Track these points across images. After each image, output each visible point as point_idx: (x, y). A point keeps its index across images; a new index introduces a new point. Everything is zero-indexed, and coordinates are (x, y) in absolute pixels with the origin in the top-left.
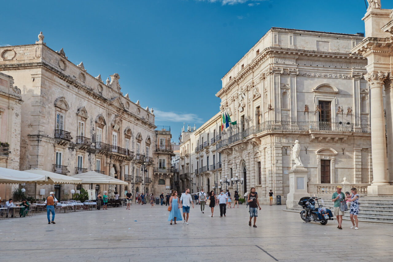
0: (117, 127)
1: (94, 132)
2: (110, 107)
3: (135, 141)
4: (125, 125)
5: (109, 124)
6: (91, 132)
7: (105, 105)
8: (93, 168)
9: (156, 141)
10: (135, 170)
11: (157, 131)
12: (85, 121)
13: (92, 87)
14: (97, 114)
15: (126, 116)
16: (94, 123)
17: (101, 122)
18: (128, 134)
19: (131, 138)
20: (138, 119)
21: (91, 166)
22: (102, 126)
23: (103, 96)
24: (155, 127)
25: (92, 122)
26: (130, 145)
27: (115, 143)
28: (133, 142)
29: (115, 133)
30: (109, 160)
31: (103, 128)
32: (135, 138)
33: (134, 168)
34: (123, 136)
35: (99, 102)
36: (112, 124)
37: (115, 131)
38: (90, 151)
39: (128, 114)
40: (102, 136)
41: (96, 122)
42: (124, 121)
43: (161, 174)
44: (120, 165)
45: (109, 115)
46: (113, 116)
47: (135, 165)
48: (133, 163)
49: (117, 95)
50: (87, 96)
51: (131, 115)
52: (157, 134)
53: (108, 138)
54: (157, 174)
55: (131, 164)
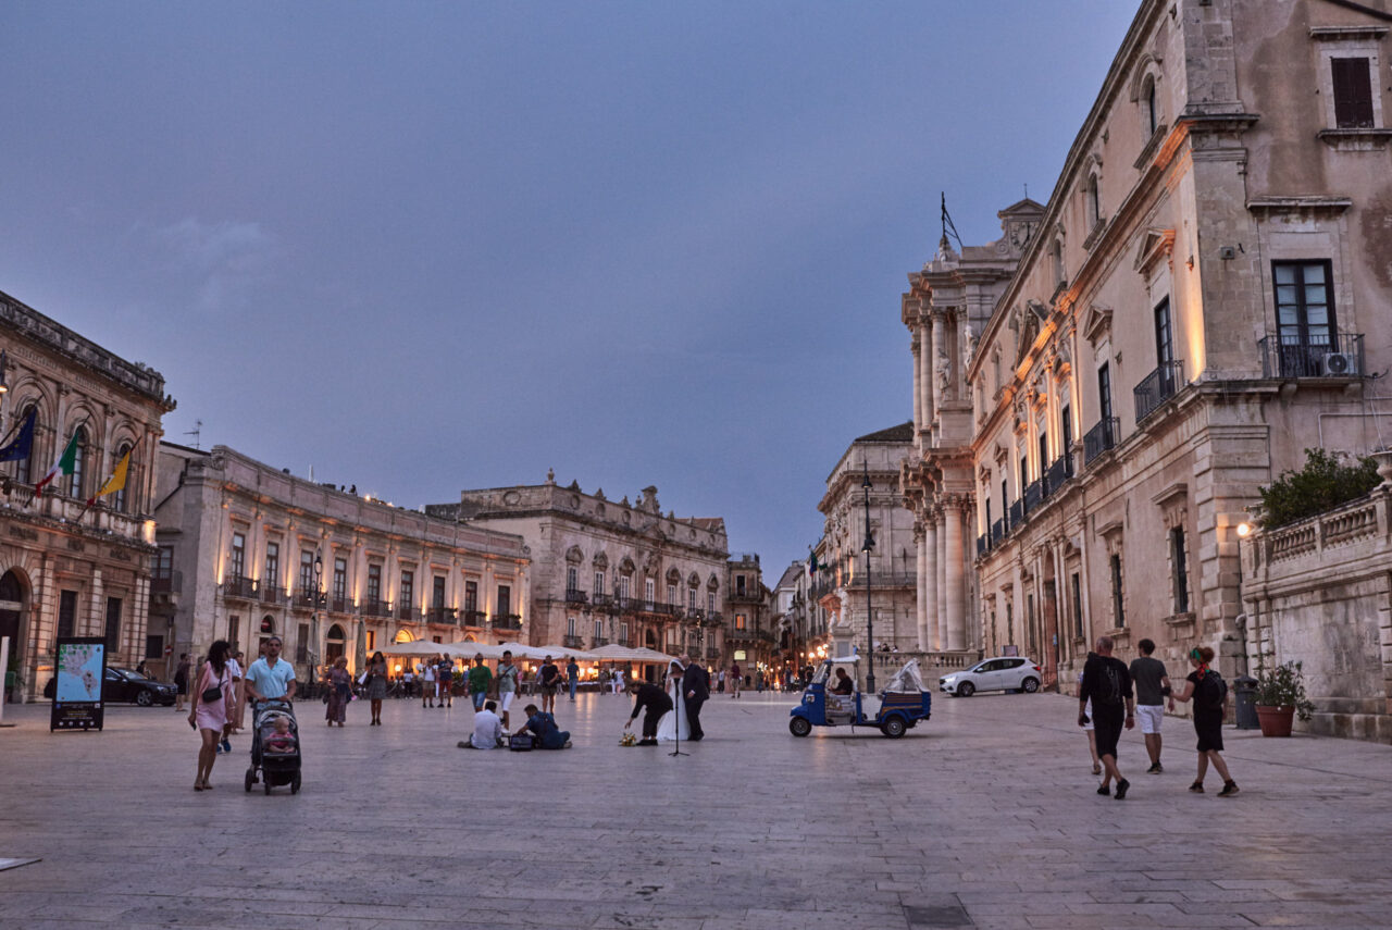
0: (652, 570)
1: (618, 584)
2: (642, 542)
3: (686, 586)
4: (667, 563)
5: (640, 568)
6: (613, 584)
7: (634, 540)
8: (616, 637)
9: (729, 581)
10: (687, 636)
11: (731, 563)
12: (605, 571)
13: (615, 519)
14: (621, 556)
15: (669, 549)
16: (617, 570)
17: (628, 567)
18: (674, 576)
19: (679, 583)
20: (691, 550)
21: (613, 634)
22: (629, 573)
23: (631, 527)
24: (727, 556)
25: (614, 570)
26: (678, 597)
27: (651, 596)
28: (683, 590)
29: (650, 581)
30: (640, 624)
31: (630, 576)
32: (686, 582)
33: (684, 633)
34: (664, 582)
35: (624, 538)
36: (644, 567)
37: (650, 576)
38: (612, 613)
39: (673, 546)
40: (630, 590)
41: (620, 569)
42: (665, 558)
43: (737, 642)
44: (658, 629)
45: (640, 553)
46: (647, 553)
47: (686, 628)
48: (682, 625)
49: (654, 520)
50: (608, 534)
51: (678, 545)
52: (730, 569)
53: (640, 591)
54: (731, 642)
55: (678, 627)
